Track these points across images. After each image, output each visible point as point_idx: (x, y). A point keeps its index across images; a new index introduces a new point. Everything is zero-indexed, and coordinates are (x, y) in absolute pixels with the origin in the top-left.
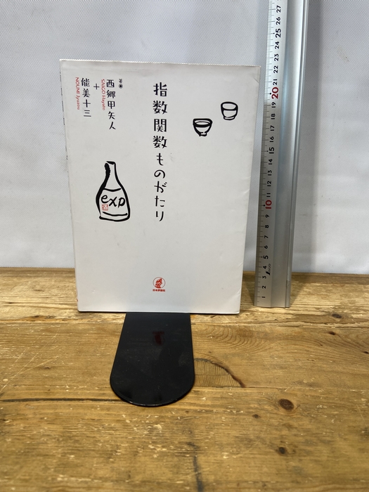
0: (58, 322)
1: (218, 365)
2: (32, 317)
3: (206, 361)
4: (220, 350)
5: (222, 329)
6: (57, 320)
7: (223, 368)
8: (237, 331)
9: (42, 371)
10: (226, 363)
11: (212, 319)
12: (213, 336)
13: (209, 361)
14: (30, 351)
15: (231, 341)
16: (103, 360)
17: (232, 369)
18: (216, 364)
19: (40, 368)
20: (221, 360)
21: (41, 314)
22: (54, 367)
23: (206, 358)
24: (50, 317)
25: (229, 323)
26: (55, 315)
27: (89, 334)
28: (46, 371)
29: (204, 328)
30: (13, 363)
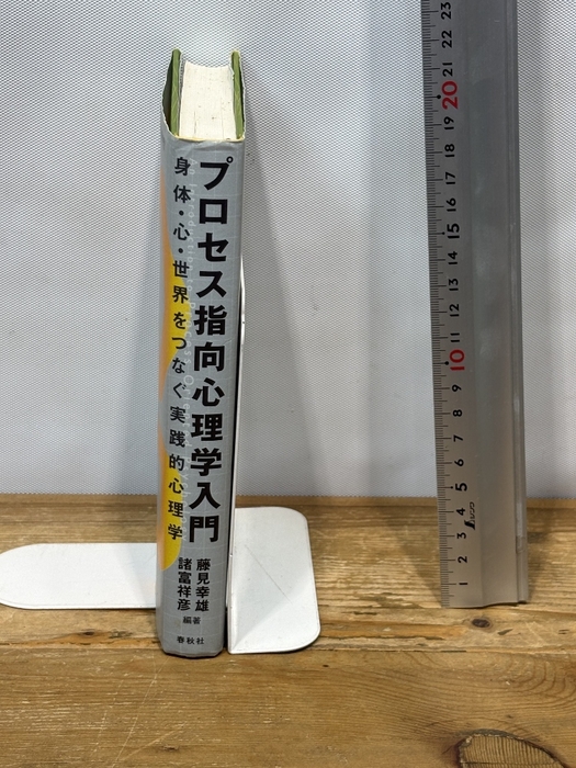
0: (142, 646)
1: (531, 743)
2: (79, 634)
3: (503, 735)
4: (531, 713)
5: (529, 663)
6: (139, 640)
7: (542, 749)
8: (566, 668)
9: (164, 756)
10: (547, 739)
11: (502, 638)
12: (511, 681)
13: (511, 735)
14: (118, 714)
15: (552, 692)
16: (281, 732)
17: (562, 751)
18: (526, 742)
19: (157, 749)
20: (536, 732)
21: (95, 626)
22: (185, 748)
23: (503, 728)
24: (120, 635)
25: (546, 648)
26: (129, 629)
27: (227, 674)
28: (173, 756)
29: (488, 662)
30: (95, 739)
